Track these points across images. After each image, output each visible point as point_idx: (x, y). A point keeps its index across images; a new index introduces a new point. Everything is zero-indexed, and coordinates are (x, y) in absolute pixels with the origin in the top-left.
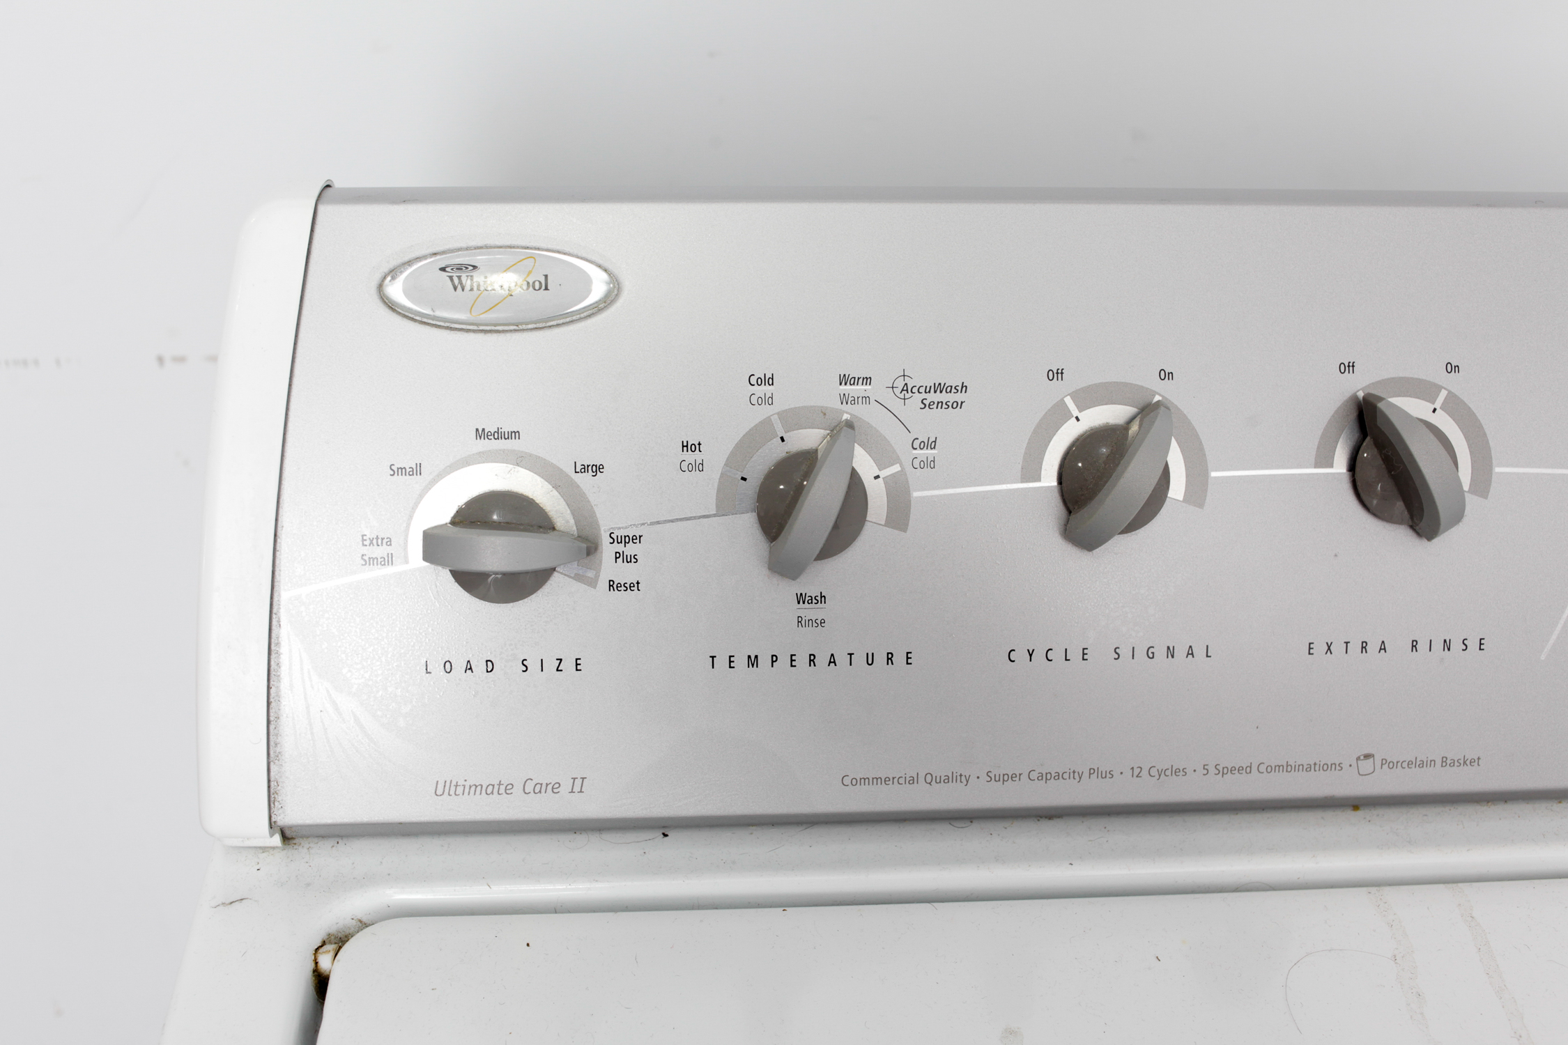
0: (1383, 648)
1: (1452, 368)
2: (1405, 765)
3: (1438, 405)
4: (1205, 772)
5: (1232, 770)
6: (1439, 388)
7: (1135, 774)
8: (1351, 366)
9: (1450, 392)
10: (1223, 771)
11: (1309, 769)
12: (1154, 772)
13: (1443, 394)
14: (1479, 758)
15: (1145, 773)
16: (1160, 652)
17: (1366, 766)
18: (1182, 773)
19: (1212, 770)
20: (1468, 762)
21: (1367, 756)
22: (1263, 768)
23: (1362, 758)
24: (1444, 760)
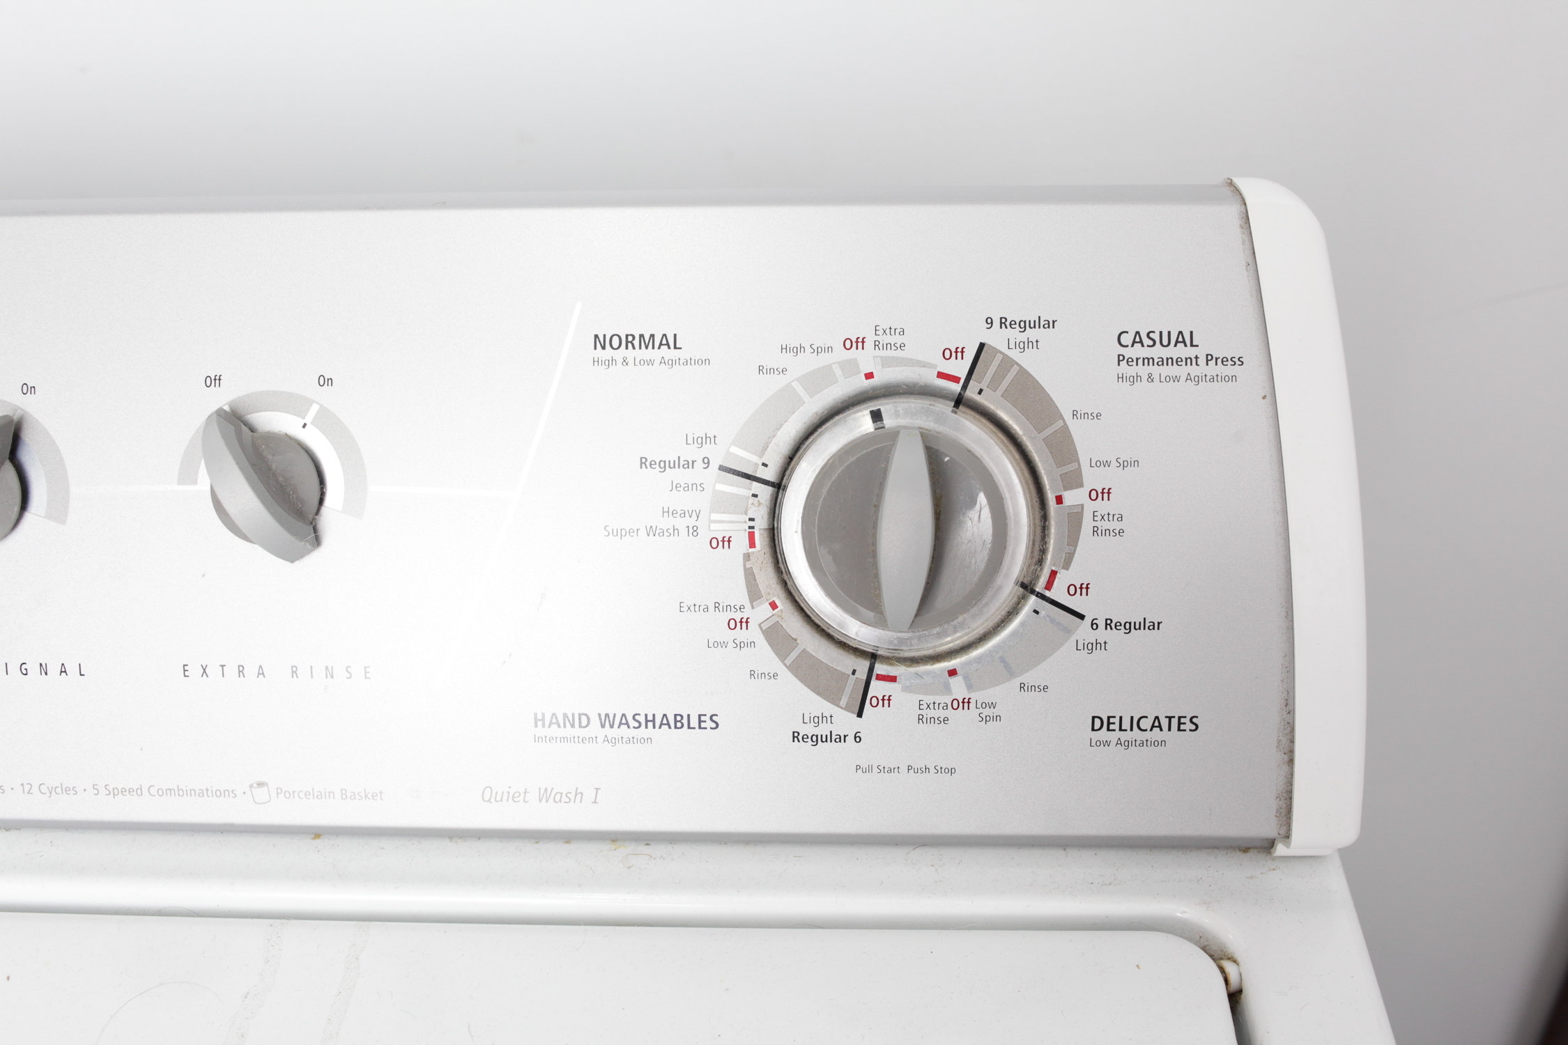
0: (261, 673)
1: (325, 381)
2: (302, 795)
3: (308, 420)
4: (96, 792)
5: (123, 791)
6: (310, 402)
7: (27, 790)
8: (218, 380)
9: (321, 406)
10: (114, 792)
11: (201, 794)
12: (44, 789)
13: (314, 409)
14: (381, 793)
15: (35, 789)
16: (34, 669)
17: (261, 794)
18: (72, 792)
19: (103, 791)
20: (370, 796)
21: (260, 784)
22: (153, 791)
23: (255, 785)
24: (343, 793)
